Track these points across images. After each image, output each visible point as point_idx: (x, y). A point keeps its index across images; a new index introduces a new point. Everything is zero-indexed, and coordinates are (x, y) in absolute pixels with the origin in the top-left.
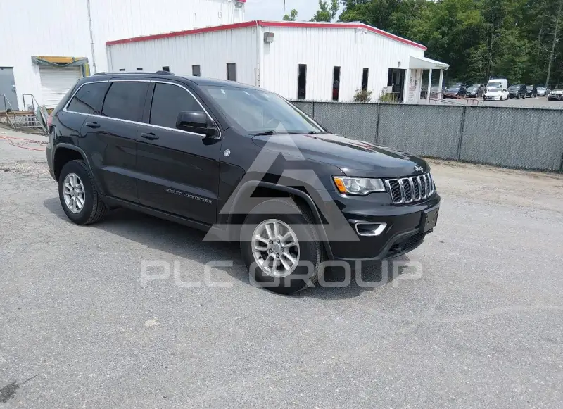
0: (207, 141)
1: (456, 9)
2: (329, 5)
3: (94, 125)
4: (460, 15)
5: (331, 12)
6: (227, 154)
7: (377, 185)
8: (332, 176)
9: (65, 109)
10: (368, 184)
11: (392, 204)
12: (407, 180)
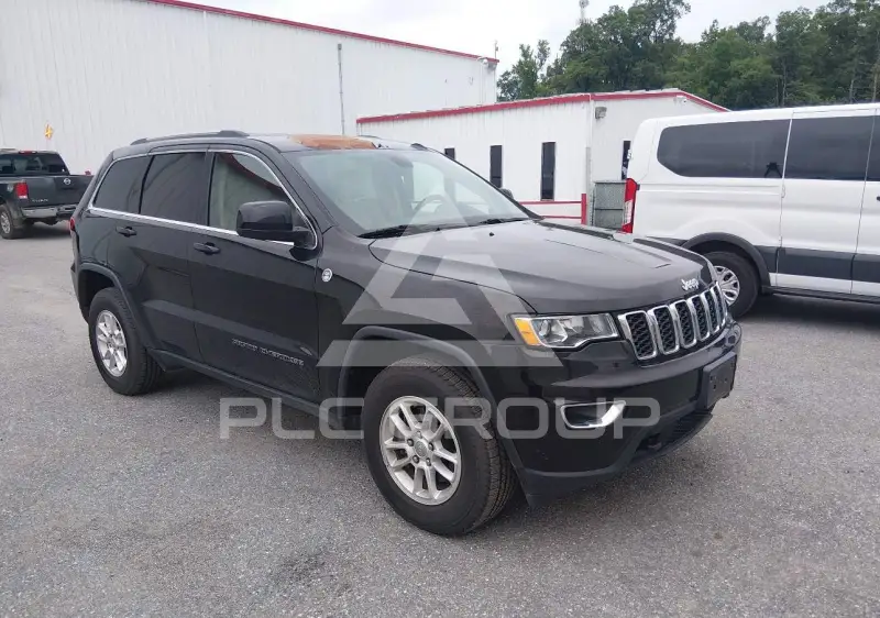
2: (535, 51)
5: (538, 61)
6: (327, 276)
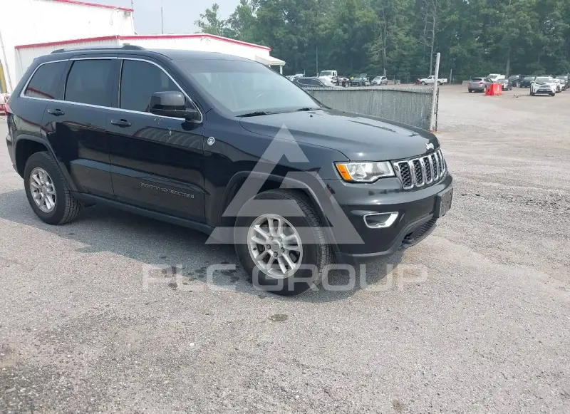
0: (188, 126)
1: (354, 7)
3: (56, 112)
4: (358, 13)
6: (211, 142)
7: (386, 169)
8: (334, 162)
9: (22, 95)
10: (375, 168)
11: (403, 190)
12: (418, 161)
